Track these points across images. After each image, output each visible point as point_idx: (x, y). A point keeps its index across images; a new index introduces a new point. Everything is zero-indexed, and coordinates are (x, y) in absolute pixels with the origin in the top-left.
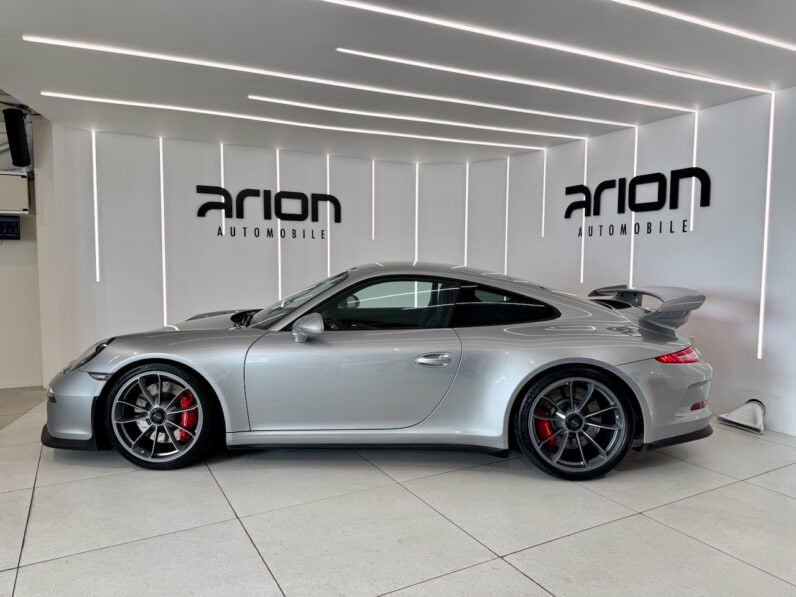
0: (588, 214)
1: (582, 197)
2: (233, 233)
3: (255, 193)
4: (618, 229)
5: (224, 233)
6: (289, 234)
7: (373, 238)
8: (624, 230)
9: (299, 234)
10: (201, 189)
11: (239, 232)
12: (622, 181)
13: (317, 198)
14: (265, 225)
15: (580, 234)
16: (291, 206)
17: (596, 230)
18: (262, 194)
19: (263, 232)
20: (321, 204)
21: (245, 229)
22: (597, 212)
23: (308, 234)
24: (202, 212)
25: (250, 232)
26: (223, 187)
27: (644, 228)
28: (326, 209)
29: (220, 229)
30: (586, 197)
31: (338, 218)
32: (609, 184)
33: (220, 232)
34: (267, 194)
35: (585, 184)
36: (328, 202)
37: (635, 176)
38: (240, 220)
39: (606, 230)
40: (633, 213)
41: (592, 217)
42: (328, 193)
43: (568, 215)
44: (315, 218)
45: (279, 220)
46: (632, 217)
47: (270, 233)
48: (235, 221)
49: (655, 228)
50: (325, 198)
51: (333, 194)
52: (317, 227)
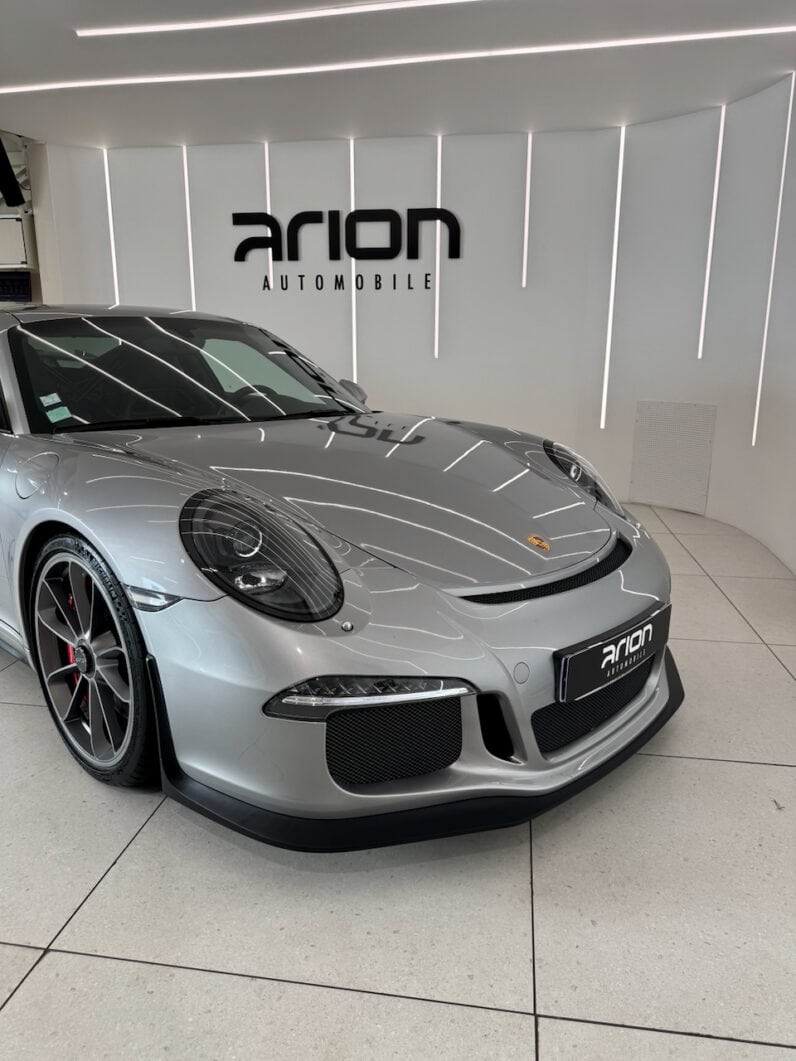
2: (284, 284)
3: (314, 217)
5: (271, 285)
6: (369, 282)
7: (524, 284)
9: (386, 282)
10: (240, 219)
11: (294, 282)
13: (418, 215)
14: (331, 270)
16: (374, 235)
18: (326, 218)
19: (329, 283)
20: (425, 227)
21: (301, 277)
23: (402, 282)
24: (241, 254)
25: (310, 282)
26: (269, 213)
28: (435, 234)
29: (266, 279)
31: (454, 251)
33: (266, 285)
34: (334, 217)
36: (438, 222)
38: (293, 263)
42: (439, 207)
44: (413, 254)
45: (353, 260)
47: (339, 283)
48: (286, 266)
50: (432, 214)
51: (445, 208)
52: (416, 268)
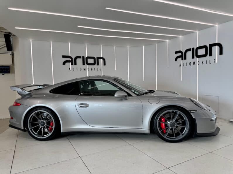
0: (182, 59)
1: (180, 54)
2: (73, 69)
3: (80, 57)
4: (192, 64)
5: (71, 70)
6: (90, 69)
7: (115, 70)
8: (194, 64)
9: (93, 69)
10: (64, 57)
11: (75, 69)
12: (193, 49)
14: (83, 67)
15: (180, 66)
16: (91, 61)
17: (185, 64)
18: (82, 57)
19: (82, 69)
20: (99, 60)
21: (77, 68)
22: (185, 59)
23: (96, 69)
24: (64, 63)
25: (79, 69)
26: (70, 56)
27: (201, 63)
28: (101, 61)
29: (70, 68)
30: (182, 54)
31: (105, 64)
32: (189, 50)
33: (70, 69)
34: (83, 57)
35: (181, 50)
36: (102, 59)
37: (197, 47)
38: (76, 65)
39: (188, 64)
40: (197, 58)
41: (184, 60)
42: (102, 57)
43: (176, 60)
44: (98, 64)
45: (87, 65)
46: (197, 60)
47: (85, 69)
48: (74, 66)
49: (204, 62)
50: (101, 58)
51: (103, 57)
52: (98, 67)
